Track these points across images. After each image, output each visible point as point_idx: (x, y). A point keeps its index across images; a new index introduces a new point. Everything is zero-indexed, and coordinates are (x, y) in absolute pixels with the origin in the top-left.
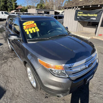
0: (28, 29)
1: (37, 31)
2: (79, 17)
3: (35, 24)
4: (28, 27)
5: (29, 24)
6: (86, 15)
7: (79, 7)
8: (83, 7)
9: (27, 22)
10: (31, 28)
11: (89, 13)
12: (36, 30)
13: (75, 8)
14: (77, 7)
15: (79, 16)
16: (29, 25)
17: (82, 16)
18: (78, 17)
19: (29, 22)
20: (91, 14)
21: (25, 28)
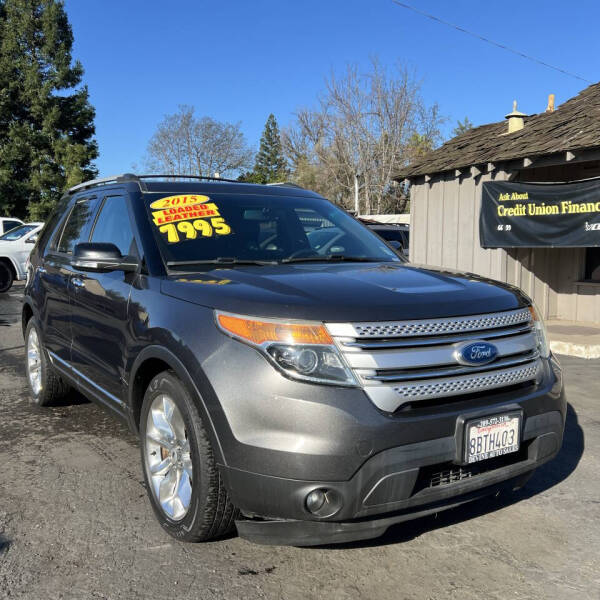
0: (176, 224)
1: (217, 231)
2: (508, 227)
3: (213, 207)
4: (177, 217)
5: (181, 205)
6: (553, 210)
7: (500, 165)
8: (527, 163)
9: (171, 199)
10: (192, 221)
11: (566, 198)
12: (214, 229)
13: (474, 171)
14: (490, 167)
15: (506, 220)
16: (180, 210)
17: (527, 217)
18: (500, 228)
19: (181, 197)
20: (585, 201)
21: (160, 221)
